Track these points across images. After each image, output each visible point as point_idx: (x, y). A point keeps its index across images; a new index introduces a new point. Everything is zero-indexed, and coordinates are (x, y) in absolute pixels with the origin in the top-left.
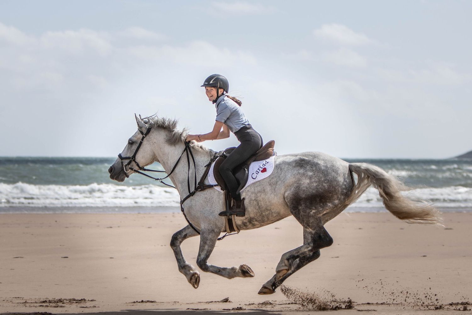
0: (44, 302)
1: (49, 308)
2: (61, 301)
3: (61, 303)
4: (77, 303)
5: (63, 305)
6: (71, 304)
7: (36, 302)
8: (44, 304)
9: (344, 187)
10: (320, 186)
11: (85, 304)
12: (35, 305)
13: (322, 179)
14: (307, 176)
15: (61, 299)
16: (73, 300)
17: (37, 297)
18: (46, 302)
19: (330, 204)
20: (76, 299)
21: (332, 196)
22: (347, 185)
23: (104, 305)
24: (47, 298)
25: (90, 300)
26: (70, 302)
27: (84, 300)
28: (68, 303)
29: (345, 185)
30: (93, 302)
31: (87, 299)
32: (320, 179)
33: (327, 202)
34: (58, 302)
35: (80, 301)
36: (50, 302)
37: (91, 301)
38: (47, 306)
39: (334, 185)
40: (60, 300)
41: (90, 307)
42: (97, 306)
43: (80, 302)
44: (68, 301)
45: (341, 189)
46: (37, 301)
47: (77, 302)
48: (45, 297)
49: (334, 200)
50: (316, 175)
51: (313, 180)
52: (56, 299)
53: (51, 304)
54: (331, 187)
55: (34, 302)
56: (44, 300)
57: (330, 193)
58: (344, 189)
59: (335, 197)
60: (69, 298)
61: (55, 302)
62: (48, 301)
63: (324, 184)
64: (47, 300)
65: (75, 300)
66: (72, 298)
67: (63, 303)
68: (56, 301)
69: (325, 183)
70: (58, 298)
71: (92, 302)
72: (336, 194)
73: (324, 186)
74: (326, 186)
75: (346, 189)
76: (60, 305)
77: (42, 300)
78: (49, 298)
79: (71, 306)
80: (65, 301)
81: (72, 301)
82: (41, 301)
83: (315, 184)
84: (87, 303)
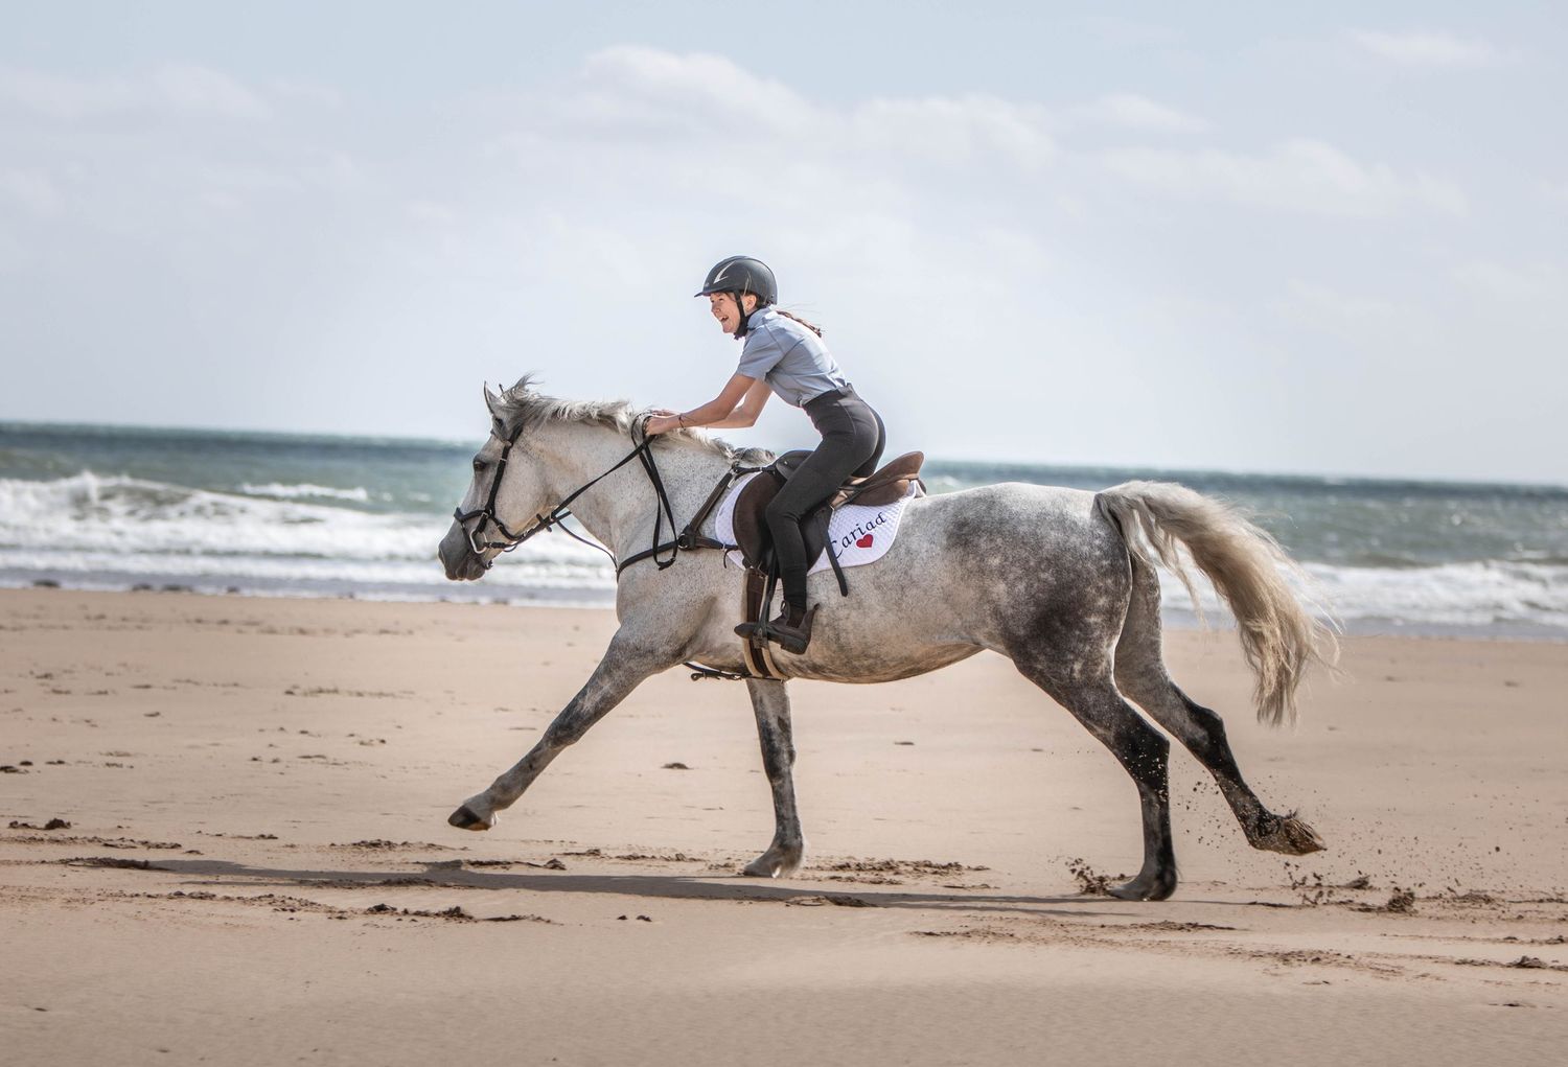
0: (842, 868)
1: (856, 884)
2: (892, 868)
3: (891, 872)
4: (938, 876)
5: (897, 878)
6: (919, 876)
7: (819, 868)
8: (844, 874)
9: (1098, 553)
10: (1036, 585)
11: (958, 877)
12: (819, 874)
13: (1032, 564)
14: (991, 571)
15: (892, 861)
16: (926, 866)
17: (824, 851)
18: (849, 867)
19: (1092, 619)
20: (934, 863)
21: (1082, 596)
22: (1103, 545)
23: (1012, 885)
24: (849, 858)
25: (974, 866)
26: (915, 869)
27: (958, 866)
28: (910, 873)
29: (1100, 548)
30: (982, 873)
31: (964, 865)
32: (1027, 567)
33: (1081, 617)
34: (881, 870)
35: (944, 867)
36: (860, 870)
37: (977, 869)
38: (851, 880)
39: (1068, 565)
40: (888, 863)
41: (973, 887)
42: (992, 886)
43: (945, 871)
44: (910, 869)
45: (1093, 563)
46: (822, 864)
47: (935, 873)
48: (848, 854)
49: (1094, 601)
50: (1011, 559)
51: (1011, 576)
52: (876, 861)
53: (862, 874)
54: (1065, 574)
55: (815, 865)
56: (843, 862)
57: (1071, 588)
58: (1100, 559)
59: (1091, 591)
60: (915, 861)
61: (874, 869)
62: (853, 867)
63: (1043, 576)
64: (853, 863)
65: (930, 866)
66: (921, 858)
67: (897, 873)
68: (877, 866)
69: (1044, 571)
70: (881, 857)
71: (977, 872)
72: (1088, 582)
73: (1045, 581)
74: (1050, 579)
75: (1106, 555)
76: (888, 878)
77: (837, 862)
78: (857, 857)
79: (918, 881)
80: (902, 868)
81: (922, 869)
82: (832, 864)
83: (1021, 587)
84: (963, 877)
